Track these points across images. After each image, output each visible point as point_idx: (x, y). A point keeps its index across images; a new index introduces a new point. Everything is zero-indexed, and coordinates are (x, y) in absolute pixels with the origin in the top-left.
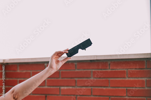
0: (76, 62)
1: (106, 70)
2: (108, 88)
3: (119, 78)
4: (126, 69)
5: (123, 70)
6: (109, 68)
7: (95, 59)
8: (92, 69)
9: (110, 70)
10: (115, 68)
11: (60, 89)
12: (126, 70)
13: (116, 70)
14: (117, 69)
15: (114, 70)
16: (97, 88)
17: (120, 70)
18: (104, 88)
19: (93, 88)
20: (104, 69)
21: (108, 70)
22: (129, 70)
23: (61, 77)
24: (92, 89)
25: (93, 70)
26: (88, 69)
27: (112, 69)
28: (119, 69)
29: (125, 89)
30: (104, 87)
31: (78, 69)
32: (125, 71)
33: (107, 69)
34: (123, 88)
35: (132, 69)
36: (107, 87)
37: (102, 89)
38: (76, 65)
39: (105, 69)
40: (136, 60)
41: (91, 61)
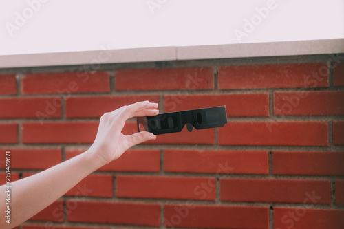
0: (111, 70)
1: (207, 94)
2: (211, 149)
3: (245, 117)
4: (267, 89)
5: (258, 92)
6: (216, 87)
7: (173, 57)
8: (164, 90)
9: (218, 94)
10: (233, 86)
11: (62, 151)
12: (268, 93)
13: (239, 93)
14: (240, 90)
15: (231, 93)
16: (178, 149)
17: (249, 93)
18: (201, 150)
19: (165, 148)
20: (198, 90)
21: (211, 94)
22: (277, 92)
23: (65, 116)
24: (161, 151)
25: (166, 94)
26: (149, 91)
27: (223, 90)
28: (247, 89)
29: (267, 150)
30: (200, 145)
31: (118, 91)
32: (264, 97)
33: (211, 90)
34: (259, 150)
35: (287, 88)
36: (211, 145)
37: (195, 153)
38: (111, 78)
39: (203, 90)
40: (300, 62)
41: (158, 63)
